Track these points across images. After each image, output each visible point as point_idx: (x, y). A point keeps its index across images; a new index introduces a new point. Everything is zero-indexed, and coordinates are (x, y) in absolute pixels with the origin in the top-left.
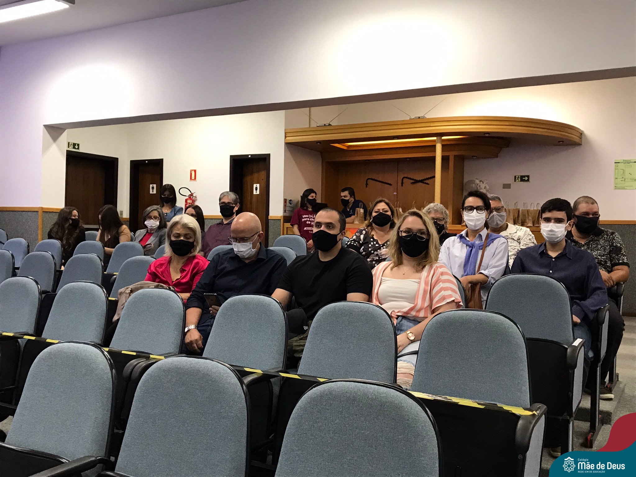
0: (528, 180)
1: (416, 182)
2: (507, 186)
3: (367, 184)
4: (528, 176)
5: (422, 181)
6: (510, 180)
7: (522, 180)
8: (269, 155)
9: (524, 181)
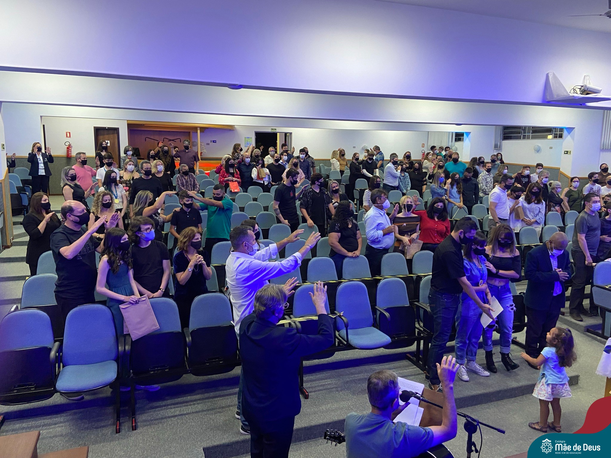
0: (216, 142)
1: (171, 140)
2: (208, 144)
3: (146, 140)
4: (216, 141)
5: (173, 140)
6: (209, 142)
7: (213, 142)
8: (118, 128)
9: (214, 142)
